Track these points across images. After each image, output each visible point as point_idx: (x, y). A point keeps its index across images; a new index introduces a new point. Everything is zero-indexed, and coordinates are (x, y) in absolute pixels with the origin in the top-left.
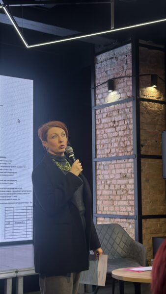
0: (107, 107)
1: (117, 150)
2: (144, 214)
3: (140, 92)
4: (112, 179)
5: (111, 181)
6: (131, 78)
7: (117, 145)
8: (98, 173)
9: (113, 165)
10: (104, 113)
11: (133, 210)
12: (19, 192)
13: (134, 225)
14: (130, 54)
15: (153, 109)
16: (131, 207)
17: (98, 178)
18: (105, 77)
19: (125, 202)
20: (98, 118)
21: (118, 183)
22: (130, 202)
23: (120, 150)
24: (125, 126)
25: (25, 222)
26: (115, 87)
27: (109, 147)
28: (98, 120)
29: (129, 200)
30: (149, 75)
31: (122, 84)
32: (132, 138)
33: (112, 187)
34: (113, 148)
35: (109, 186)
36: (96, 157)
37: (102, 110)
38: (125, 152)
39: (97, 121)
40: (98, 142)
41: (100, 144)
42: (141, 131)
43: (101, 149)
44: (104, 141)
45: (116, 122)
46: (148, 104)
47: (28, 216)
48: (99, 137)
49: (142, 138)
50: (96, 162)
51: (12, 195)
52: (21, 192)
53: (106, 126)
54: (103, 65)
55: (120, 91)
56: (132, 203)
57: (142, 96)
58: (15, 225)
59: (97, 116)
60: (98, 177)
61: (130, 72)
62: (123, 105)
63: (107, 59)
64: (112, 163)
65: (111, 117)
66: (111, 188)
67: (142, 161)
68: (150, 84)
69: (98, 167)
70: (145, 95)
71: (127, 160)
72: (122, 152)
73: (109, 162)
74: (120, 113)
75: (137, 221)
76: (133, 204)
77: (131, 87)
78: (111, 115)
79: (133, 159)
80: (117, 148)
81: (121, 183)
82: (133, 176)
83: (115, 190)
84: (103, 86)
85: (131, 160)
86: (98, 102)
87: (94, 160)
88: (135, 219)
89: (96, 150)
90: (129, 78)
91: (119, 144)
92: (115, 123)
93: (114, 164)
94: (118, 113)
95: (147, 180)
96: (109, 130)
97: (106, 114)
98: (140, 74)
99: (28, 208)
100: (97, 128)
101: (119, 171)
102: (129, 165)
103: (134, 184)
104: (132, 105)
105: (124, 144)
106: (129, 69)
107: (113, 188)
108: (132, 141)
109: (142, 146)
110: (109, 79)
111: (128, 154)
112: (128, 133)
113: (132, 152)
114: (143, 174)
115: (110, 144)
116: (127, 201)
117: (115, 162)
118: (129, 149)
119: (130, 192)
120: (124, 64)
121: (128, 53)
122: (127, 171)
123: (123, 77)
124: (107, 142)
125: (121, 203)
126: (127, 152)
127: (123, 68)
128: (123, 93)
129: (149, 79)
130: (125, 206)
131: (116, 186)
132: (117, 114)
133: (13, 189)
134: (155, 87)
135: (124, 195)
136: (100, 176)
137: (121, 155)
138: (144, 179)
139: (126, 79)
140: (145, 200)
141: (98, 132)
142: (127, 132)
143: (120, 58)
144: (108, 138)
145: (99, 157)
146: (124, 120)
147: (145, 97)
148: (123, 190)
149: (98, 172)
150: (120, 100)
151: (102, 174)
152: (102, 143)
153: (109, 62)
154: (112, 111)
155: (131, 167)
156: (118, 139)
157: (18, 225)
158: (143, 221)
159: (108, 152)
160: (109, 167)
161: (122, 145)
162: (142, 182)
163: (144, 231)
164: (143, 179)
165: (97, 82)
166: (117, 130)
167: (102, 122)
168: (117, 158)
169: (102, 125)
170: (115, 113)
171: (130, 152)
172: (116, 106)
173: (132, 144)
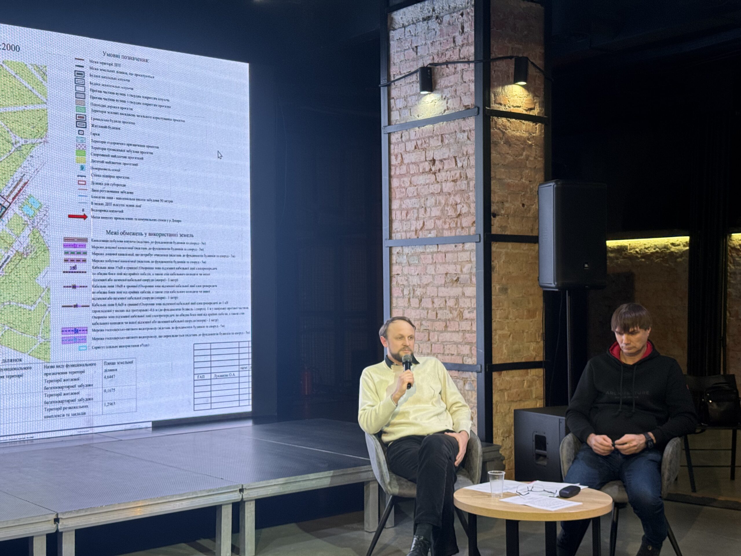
0: (417, 129)
1: (439, 223)
2: (496, 360)
3: (492, 96)
4: (427, 285)
5: (424, 290)
6: (472, 65)
7: (438, 213)
8: (394, 273)
9: (430, 256)
10: (409, 140)
11: (474, 352)
12: (221, 311)
13: (475, 384)
14: (471, 11)
15: (518, 134)
16: (468, 347)
17: (394, 283)
18: (413, 60)
19: (457, 334)
20: (396, 151)
21: (440, 294)
22: (467, 335)
23: (445, 223)
24: (458, 172)
25: (237, 374)
26: (436, 83)
27: (421, 216)
28: (396, 156)
29: (464, 331)
30: (511, 57)
31: (452, 78)
32: (473, 198)
33: (427, 303)
34: (430, 218)
35: (421, 301)
36: (390, 237)
37: (405, 133)
38: (456, 227)
39: (393, 158)
40: (395, 205)
41: (401, 209)
42: (493, 182)
43: (402, 220)
44: (408, 203)
45: (437, 162)
46: (508, 124)
47: (242, 362)
48: (397, 194)
49: (495, 198)
50: (391, 248)
51: (207, 318)
52: (227, 311)
53: (413, 169)
54: (408, 34)
55: (447, 93)
56: (473, 338)
57: (495, 107)
58: (214, 382)
59: (392, 146)
60: (394, 280)
61: (470, 51)
62: (453, 125)
63: (418, 21)
64: (428, 250)
65: (425, 149)
66: (423, 305)
67: (495, 247)
68: (512, 79)
69: (394, 258)
70: (501, 104)
71: (460, 246)
72: (450, 228)
73: (419, 249)
74: (446, 141)
75: (482, 375)
76: (475, 341)
77: (472, 86)
78: (425, 146)
79: (475, 244)
80: (439, 218)
81: (445, 294)
82: (474, 280)
83: (434, 309)
84: (408, 80)
85: (471, 246)
86: (395, 116)
87: (386, 243)
88: (477, 372)
89: (391, 221)
90: (467, 65)
91: (442, 211)
92: (434, 164)
93: (432, 253)
94: (442, 141)
95: (504, 290)
96: (421, 180)
97: (414, 143)
98: (493, 56)
99: (242, 345)
100: (392, 173)
101: (442, 269)
102: (465, 256)
103: (477, 297)
104: (473, 126)
105: (456, 210)
106: (468, 44)
107: (430, 306)
108: (473, 205)
109: (495, 216)
110: (420, 65)
111: (464, 233)
112: (464, 187)
113: (473, 229)
114: (495, 276)
115: (422, 211)
116: (461, 334)
117: (434, 248)
118: (466, 221)
119: (466, 315)
120: (457, 34)
121: (466, 8)
122: (461, 271)
123: (454, 62)
124: (417, 206)
125: (447, 336)
126: (463, 228)
127: (454, 42)
128: (453, 97)
129: (510, 67)
130: (456, 343)
131: (436, 300)
132: (440, 143)
133: (210, 303)
134: (523, 86)
135: (453, 319)
136: (399, 278)
137: (446, 234)
138: (498, 287)
139: (460, 66)
140: (499, 332)
141: (395, 183)
142: (462, 185)
143: (446, 18)
144: (418, 196)
145: (397, 236)
146: (455, 158)
147: (502, 109)
148: (451, 309)
149: (396, 269)
150: (447, 112)
151: (403, 275)
152: (404, 206)
153: (422, 26)
154: (429, 137)
155: (470, 261)
156: (442, 199)
157: (222, 381)
158: (495, 375)
159: (419, 228)
160: (419, 259)
161: (451, 212)
162: (493, 293)
163: (496, 397)
164: (496, 287)
165: (394, 70)
166: (438, 180)
167: (406, 161)
168: (439, 241)
169: (404, 168)
170: (435, 142)
171: (469, 228)
172: (437, 126)
173: (473, 210)
